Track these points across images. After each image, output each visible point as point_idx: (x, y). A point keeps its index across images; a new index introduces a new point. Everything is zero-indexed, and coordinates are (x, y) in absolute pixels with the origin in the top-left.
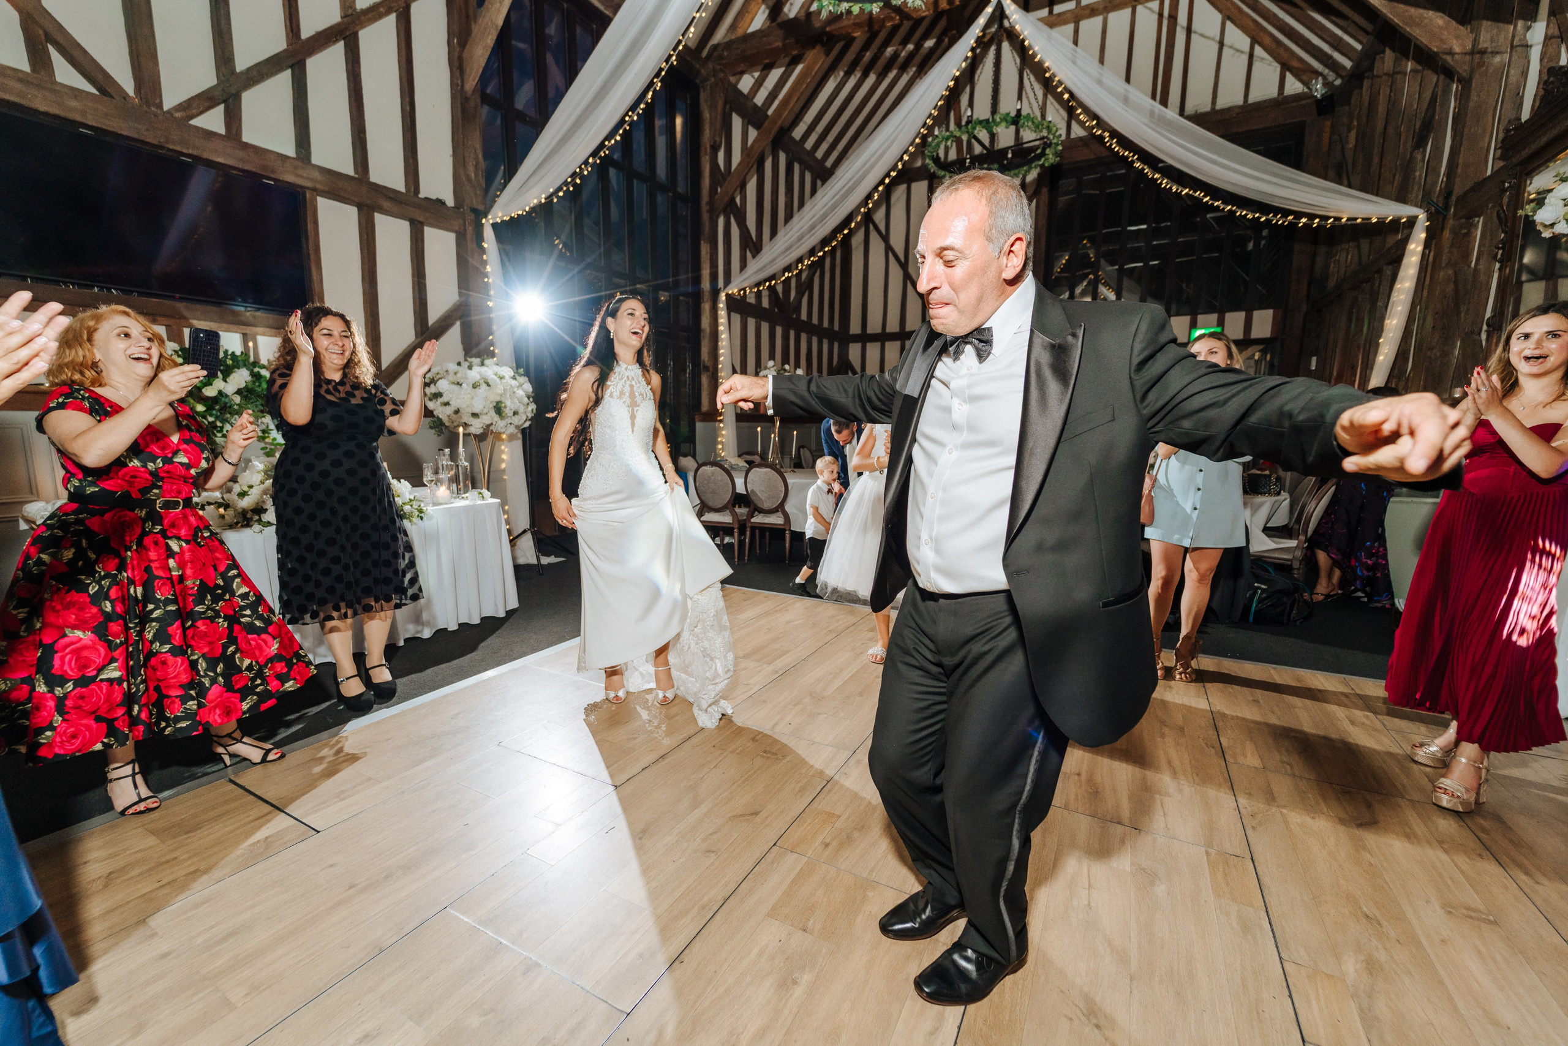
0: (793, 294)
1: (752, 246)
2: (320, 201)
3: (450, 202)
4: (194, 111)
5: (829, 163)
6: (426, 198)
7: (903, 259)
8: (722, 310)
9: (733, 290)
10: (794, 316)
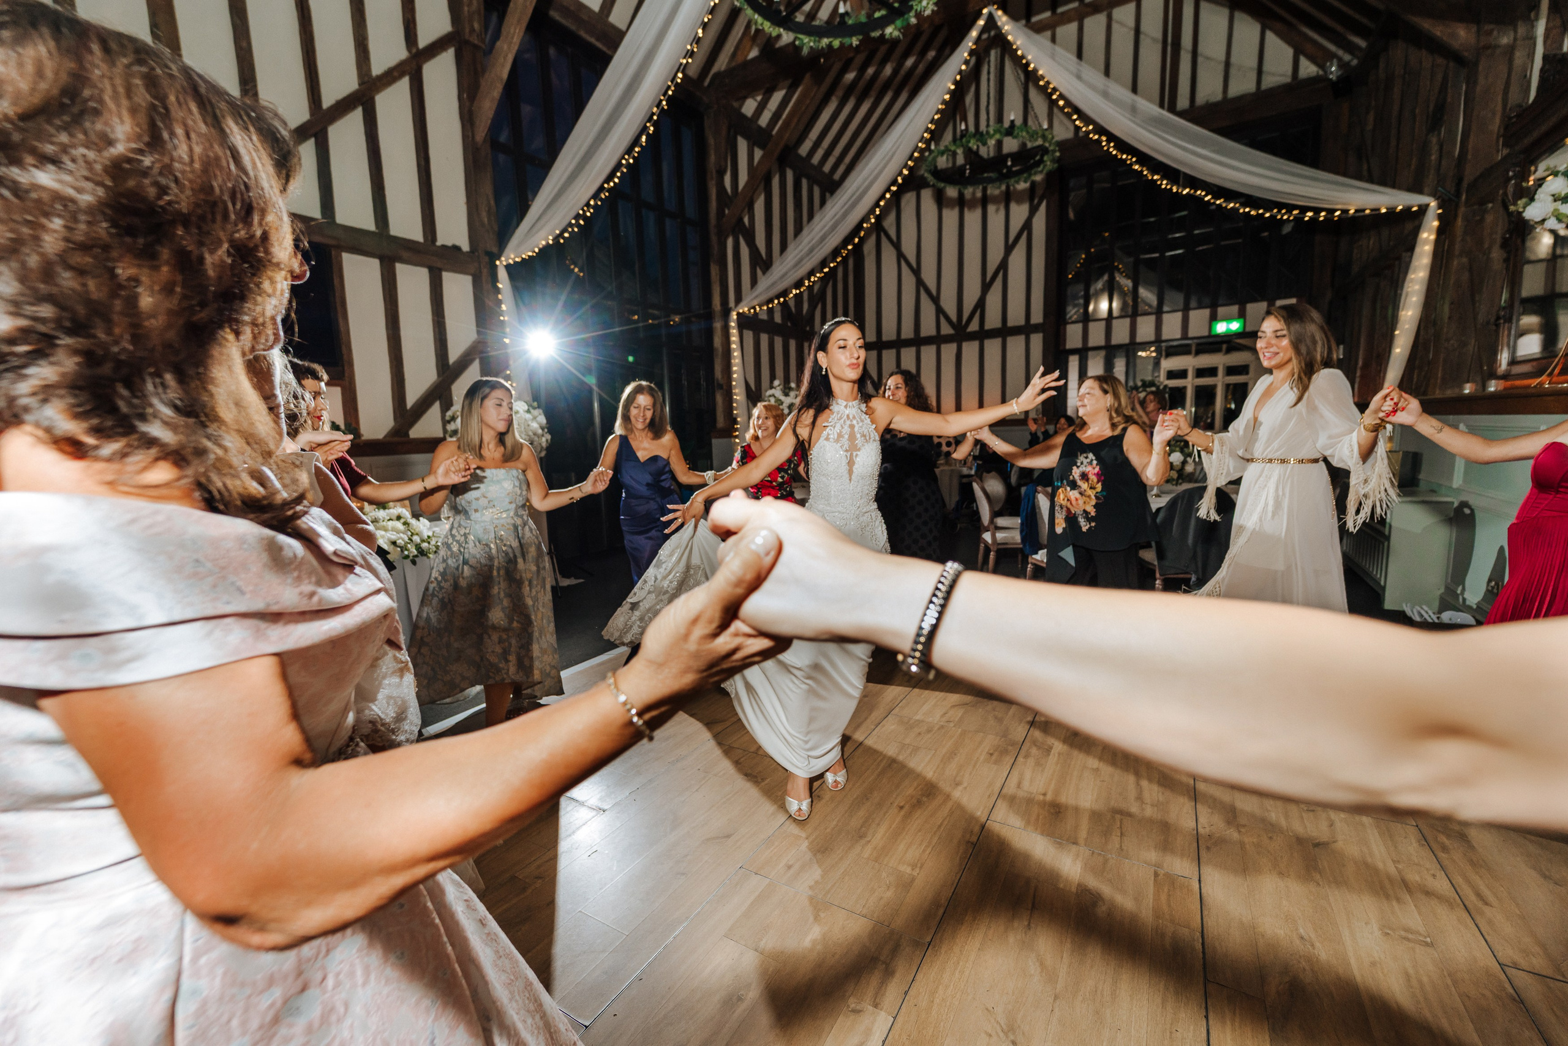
0: (806, 306)
1: (762, 263)
2: (346, 257)
3: (466, 247)
5: (837, 176)
6: (442, 245)
7: (914, 265)
8: (734, 328)
9: (744, 309)
10: (808, 329)
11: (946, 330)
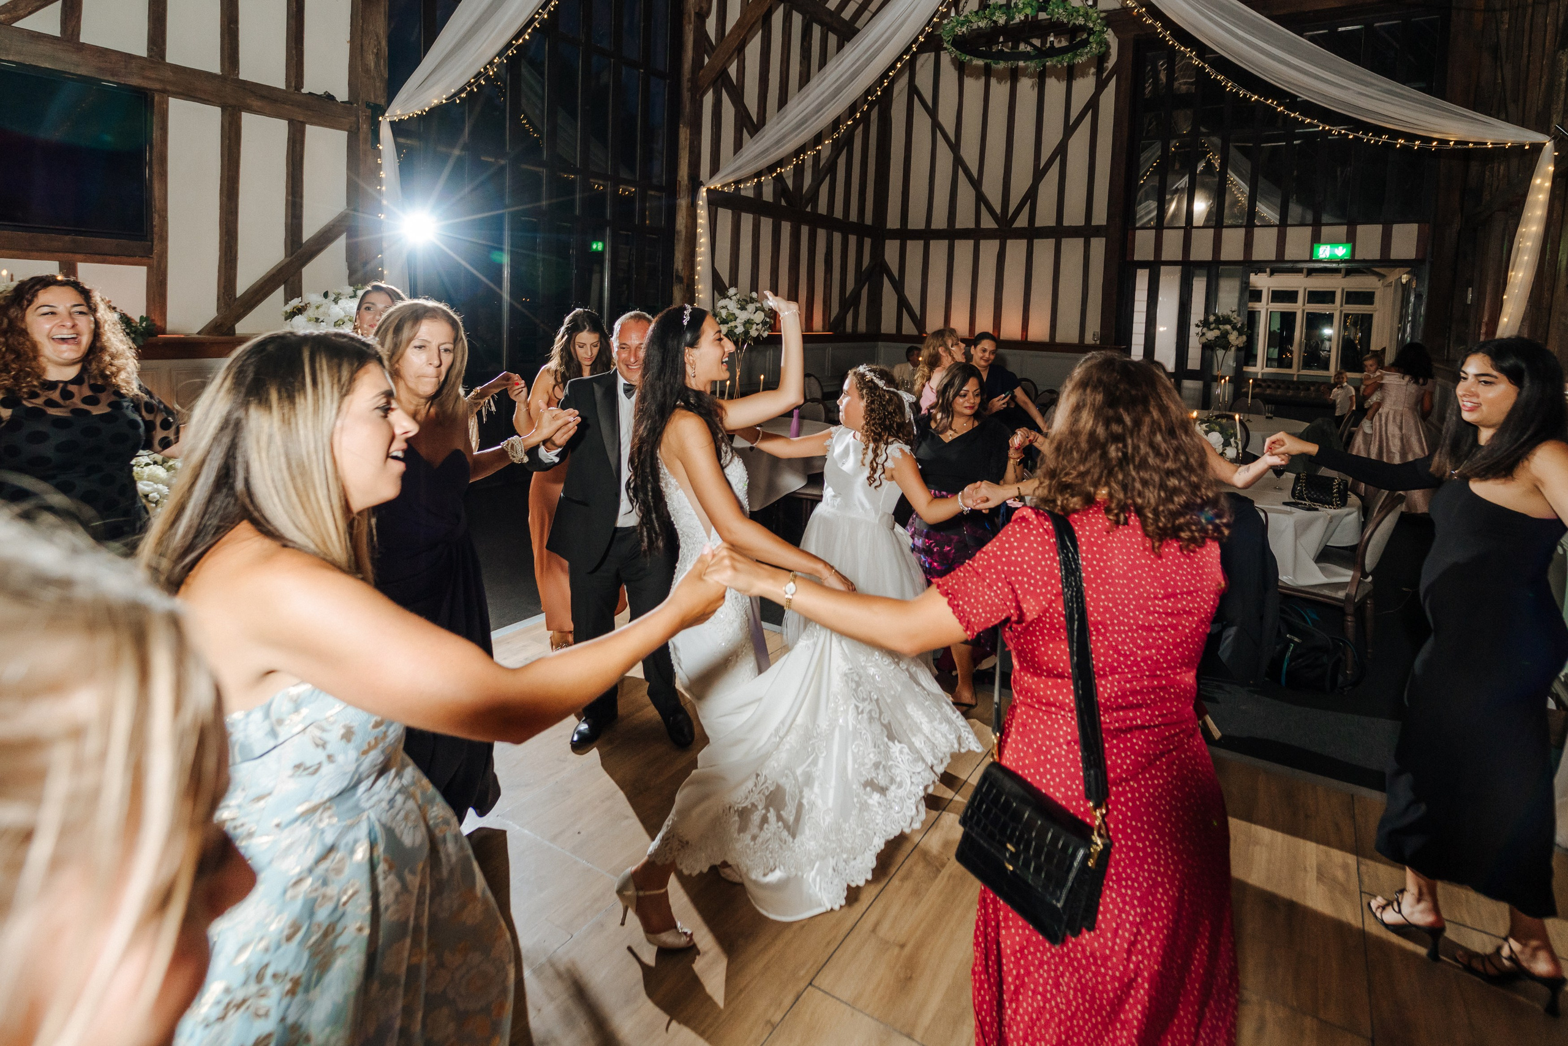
0: (808, 181)
1: (751, 124)
2: (172, 103)
3: (343, 97)
4: (21, 13)
6: (310, 93)
7: (953, 139)
10: (809, 209)
11: (988, 223)
